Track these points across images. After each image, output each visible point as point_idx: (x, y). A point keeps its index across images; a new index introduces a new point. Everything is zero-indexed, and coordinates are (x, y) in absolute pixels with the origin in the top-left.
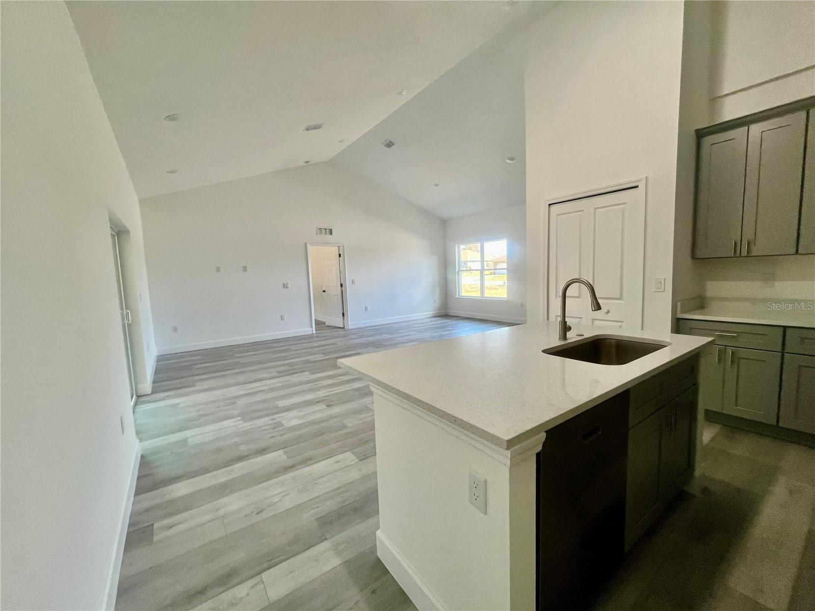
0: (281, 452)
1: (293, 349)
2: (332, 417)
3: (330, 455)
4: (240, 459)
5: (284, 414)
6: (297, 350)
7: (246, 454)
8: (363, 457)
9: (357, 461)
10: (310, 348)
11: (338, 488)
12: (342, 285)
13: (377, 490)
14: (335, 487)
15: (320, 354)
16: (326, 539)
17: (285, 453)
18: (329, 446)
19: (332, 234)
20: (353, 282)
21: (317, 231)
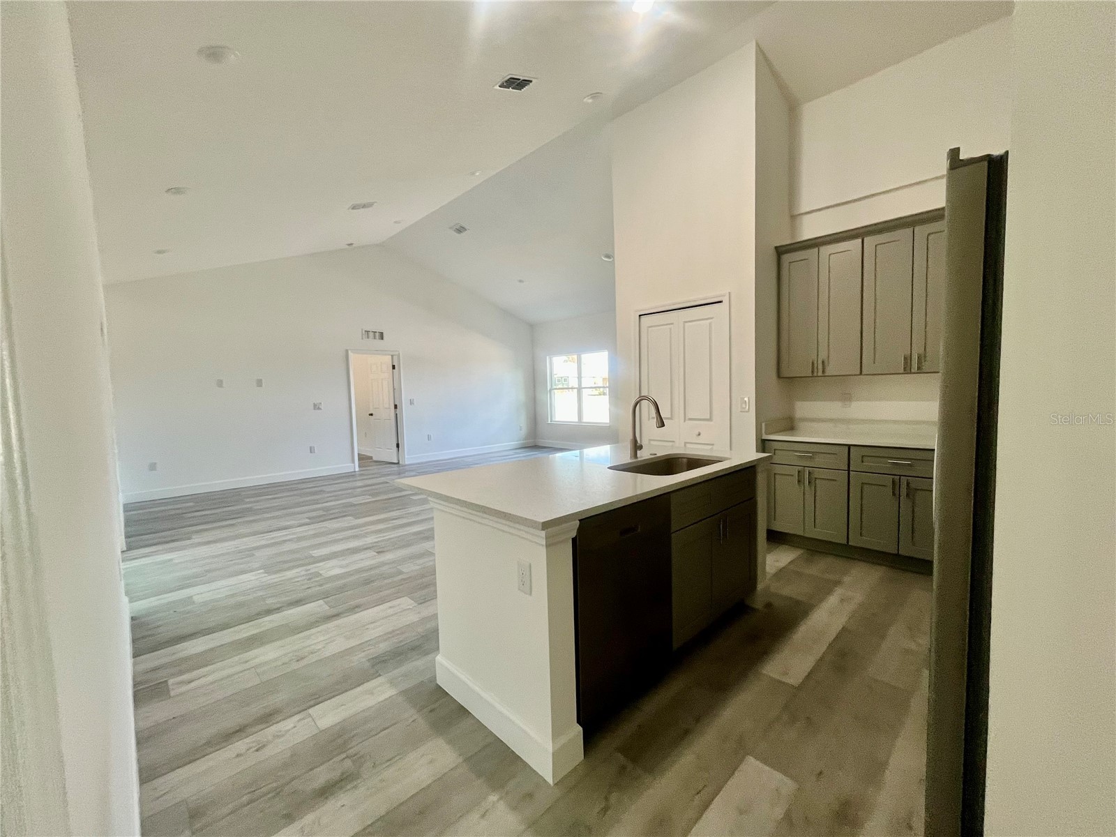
0: (321, 602)
1: (328, 490)
2: (383, 564)
3: (382, 601)
4: (269, 612)
5: (321, 564)
6: (335, 491)
7: (275, 607)
8: (423, 601)
9: (415, 604)
10: (352, 489)
11: (393, 631)
12: (396, 407)
13: (438, 630)
14: (390, 629)
15: (366, 495)
16: (380, 675)
17: (326, 603)
18: (381, 593)
19: (382, 339)
20: (411, 402)
21: (362, 334)
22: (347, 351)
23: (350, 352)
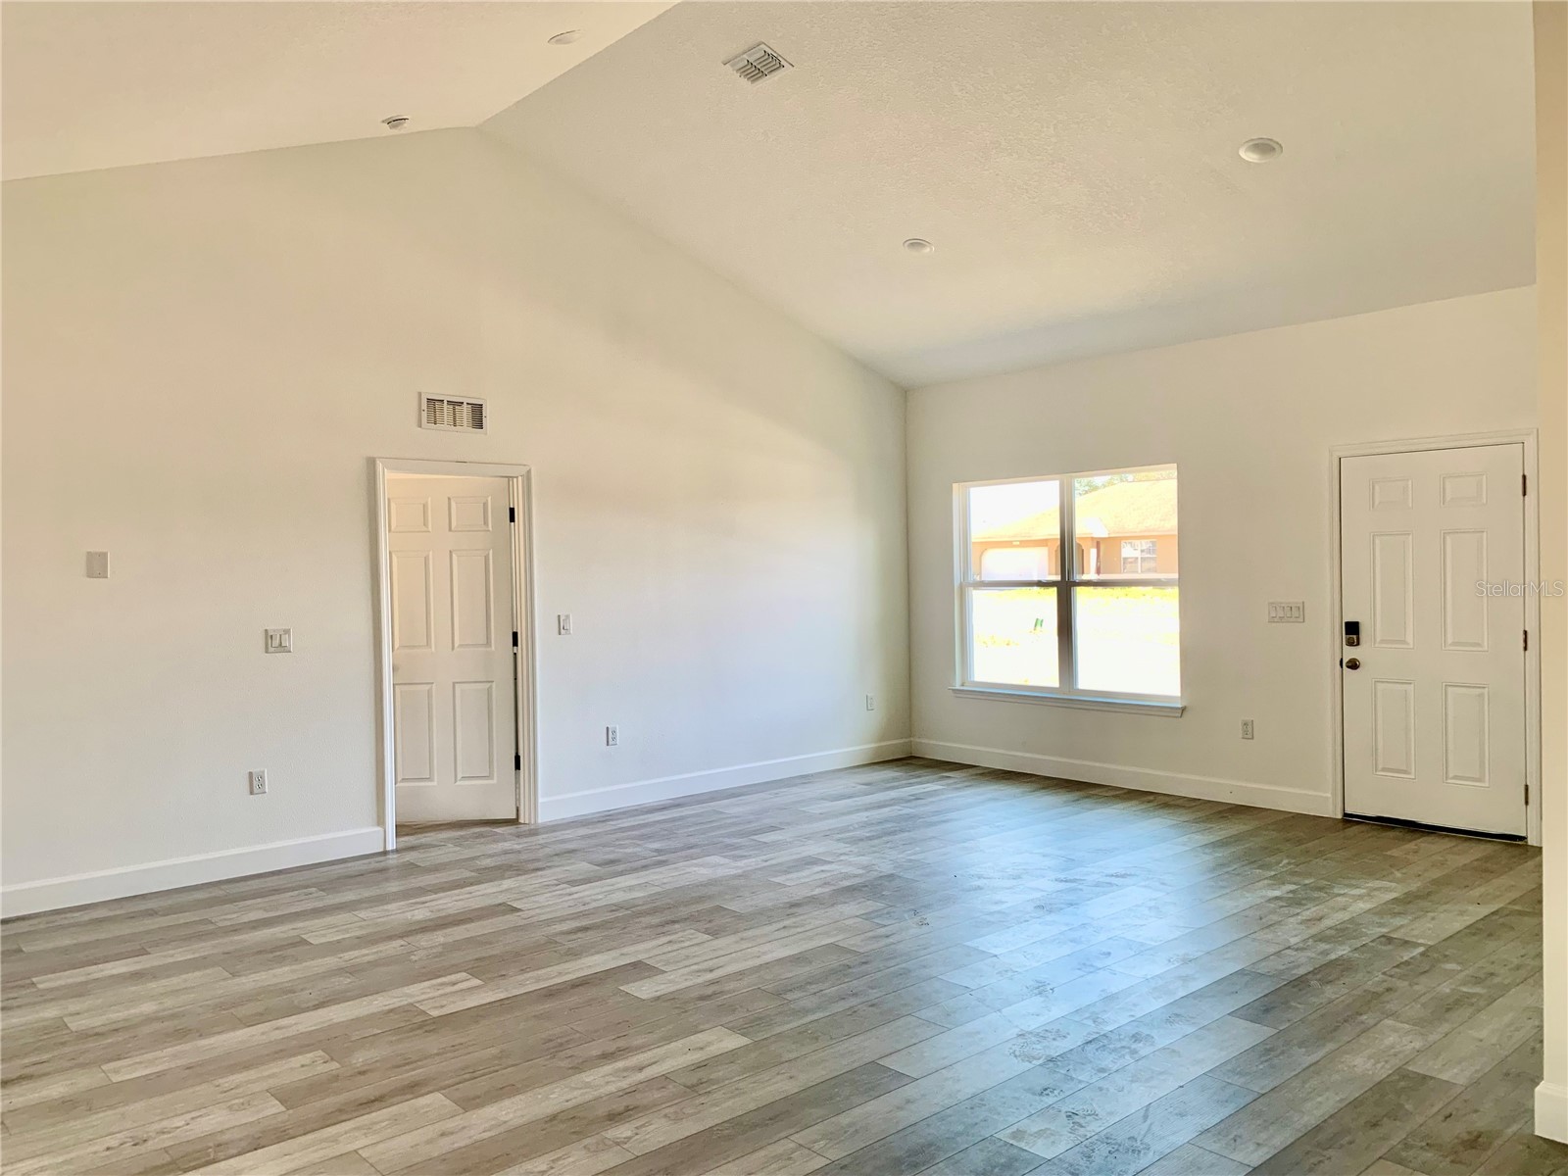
6: (337, 948)
10: (401, 936)
12: (515, 638)
15: (454, 969)
19: (481, 427)
20: (561, 628)
21: (420, 410)
22: (371, 463)
23: (380, 466)
